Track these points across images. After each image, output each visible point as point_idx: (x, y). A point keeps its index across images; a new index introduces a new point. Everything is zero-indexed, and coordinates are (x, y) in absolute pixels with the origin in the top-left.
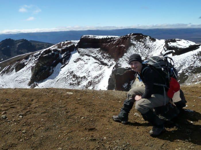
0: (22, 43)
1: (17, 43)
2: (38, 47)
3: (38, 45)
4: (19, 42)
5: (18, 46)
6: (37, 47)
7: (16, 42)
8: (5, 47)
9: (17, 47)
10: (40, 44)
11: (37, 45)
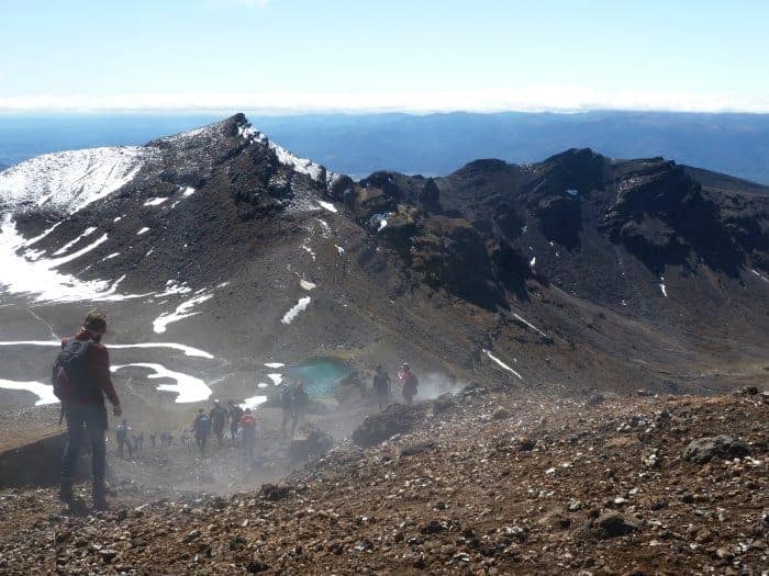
0: (648, 179)
1: (618, 180)
2: (732, 213)
3: (735, 201)
4: (630, 175)
5: (626, 195)
6: (726, 213)
7: (616, 174)
8: (559, 197)
9: (619, 200)
10: (749, 195)
11: (728, 202)
